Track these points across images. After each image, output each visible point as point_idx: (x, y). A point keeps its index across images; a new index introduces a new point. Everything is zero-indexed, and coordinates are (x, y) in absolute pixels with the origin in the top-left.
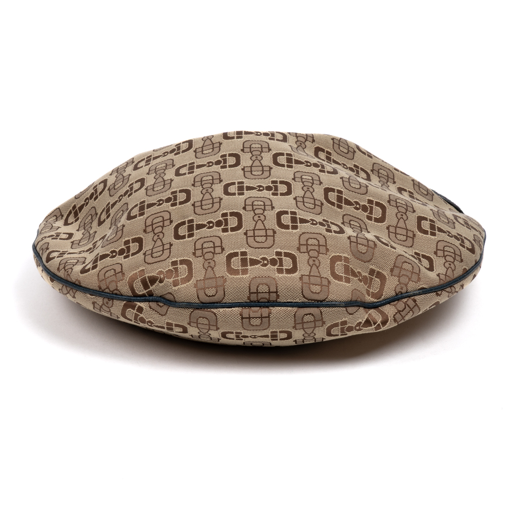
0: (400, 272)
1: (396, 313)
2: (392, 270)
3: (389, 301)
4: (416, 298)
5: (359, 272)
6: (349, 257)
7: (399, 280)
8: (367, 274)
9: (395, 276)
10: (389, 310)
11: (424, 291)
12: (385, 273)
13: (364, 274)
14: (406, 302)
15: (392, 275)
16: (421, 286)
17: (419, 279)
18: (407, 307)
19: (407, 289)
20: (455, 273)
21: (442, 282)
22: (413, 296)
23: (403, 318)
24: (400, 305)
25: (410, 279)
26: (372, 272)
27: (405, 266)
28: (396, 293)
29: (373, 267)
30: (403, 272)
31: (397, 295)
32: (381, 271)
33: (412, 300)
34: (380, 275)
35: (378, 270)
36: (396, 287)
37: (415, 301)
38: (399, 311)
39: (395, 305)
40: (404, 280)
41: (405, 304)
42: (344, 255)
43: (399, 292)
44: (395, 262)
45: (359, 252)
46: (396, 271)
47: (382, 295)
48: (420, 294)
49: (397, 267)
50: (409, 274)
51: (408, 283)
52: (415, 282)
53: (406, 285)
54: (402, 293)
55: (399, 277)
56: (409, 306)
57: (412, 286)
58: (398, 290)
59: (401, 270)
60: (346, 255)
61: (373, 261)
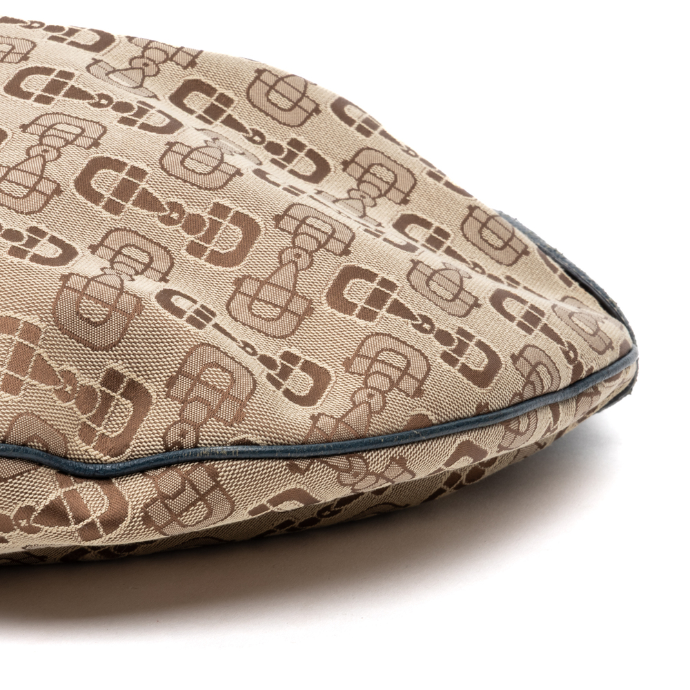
0: (191, 390)
1: (154, 500)
2: (171, 383)
3: (142, 467)
4: (218, 465)
5: (66, 373)
6: (42, 325)
7: (182, 410)
8: (96, 384)
9: (175, 398)
10: (137, 490)
11: (247, 452)
12: (150, 387)
13: (84, 380)
14: (188, 473)
15: (168, 396)
16: (241, 437)
17: (239, 418)
18: (188, 487)
19: (197, 437)
20: (375, 419)
21: (317, 435)
22: (212, 460)
23: (175, 517)
24: (170, 479)
25: (212, 413)
26: (112, 379)
27: (212, 375)
28: (165, 444)
29: (119, 367)
30: (199, 391)
31: (168, 450)
32: (140, 380)
33: (207, 469)
34: (135, 392)
35: (134, 376)
36: (168, 429)
37: (214, 475)
38: (163, 497)
39: (154, 479)
40: (196, 412)
41: (184, 479)
42: (28, 319)
43: (175, 444)
44: (185, 361)
45: (81, 318)
46: (182, 386)
47: (127, 446)
48: (230, 457)
49: (187, 375)
50: (214, 398)
51: (205, 422)
52: (226, 423)
53: (197, 428)
54: (181, 448)
55: (184, 402)
56: (194, 487)
57: (214, 433)
58: (173, 437)
59: (193, 385)
60: (35, 320)
61: (119, 349)
